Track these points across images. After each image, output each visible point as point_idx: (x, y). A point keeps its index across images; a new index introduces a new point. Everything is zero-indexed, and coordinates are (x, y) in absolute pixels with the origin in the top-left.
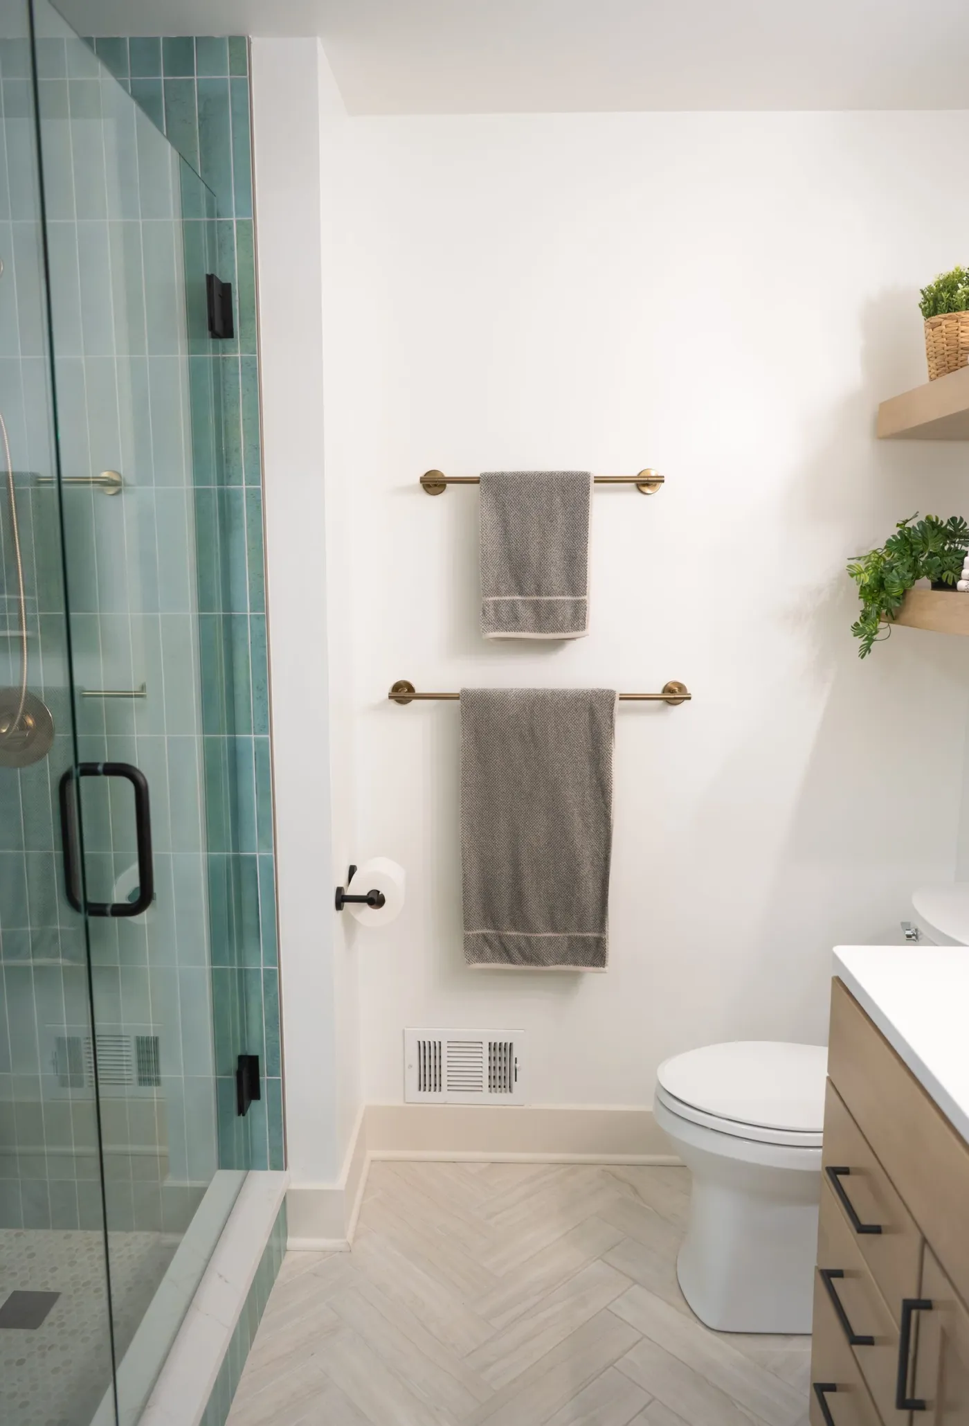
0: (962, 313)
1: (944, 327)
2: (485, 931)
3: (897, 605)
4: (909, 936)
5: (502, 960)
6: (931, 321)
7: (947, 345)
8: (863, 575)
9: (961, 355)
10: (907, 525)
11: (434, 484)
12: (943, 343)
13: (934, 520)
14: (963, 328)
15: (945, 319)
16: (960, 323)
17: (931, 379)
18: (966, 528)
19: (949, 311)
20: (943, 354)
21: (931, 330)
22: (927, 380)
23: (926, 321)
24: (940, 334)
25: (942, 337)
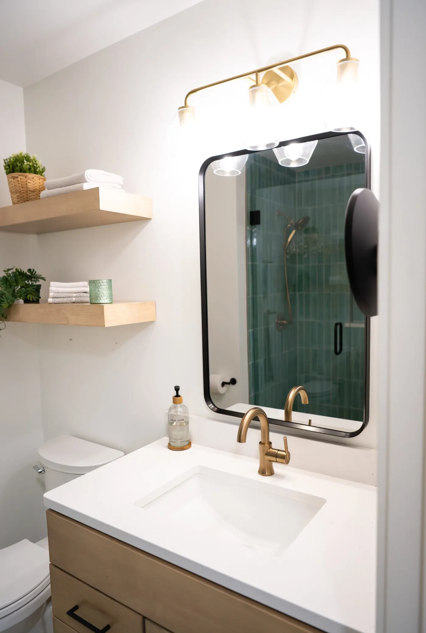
0: (28, 174)
1: (19, 179)
6: (12, 175)
7: (22, 188)
9: (29, 193)
10: (9, 273)
12: (20, 186)
13: (20, 271)
14: (29, 181)
15: (19, 175)
16: (27, 179)
17: (14, 203)
18: (36, 274)
19: (21, 172)
20: (21, 192)
21: (12, 180)
22: (11, 204)
23: (9, 175)
24: (17, 182)
25: (19, 184)
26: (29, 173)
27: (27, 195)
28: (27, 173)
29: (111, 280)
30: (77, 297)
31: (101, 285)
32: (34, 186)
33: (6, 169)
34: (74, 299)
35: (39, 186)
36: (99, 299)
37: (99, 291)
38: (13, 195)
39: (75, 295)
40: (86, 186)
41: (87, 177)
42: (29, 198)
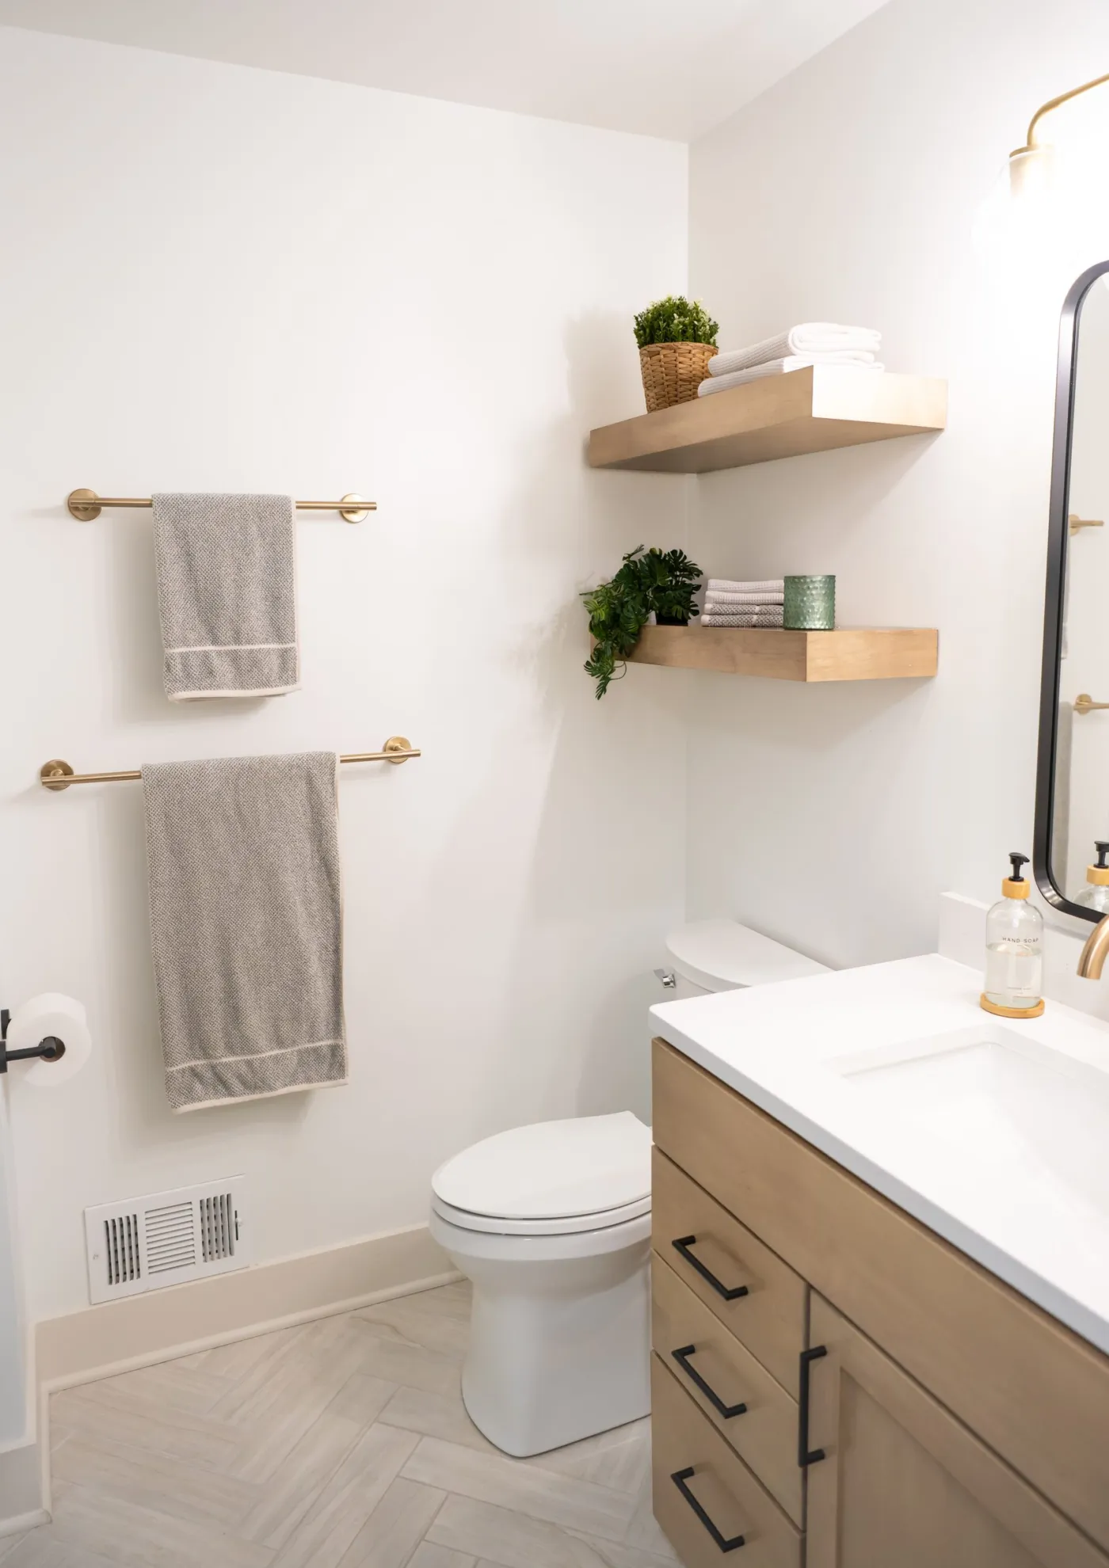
0: (678, 344)
1: (662, 356)
2: (193, 1063)
3: (633, 642)
4: (667, 984)
5: (217, 1095)
6: (649, 349)
7: (667, 375)
8: (599, 611)
9: (681, 386)
10: (632, 559)
11: (85, 508)
12: (662, 372)
13: (658, 553)
14: (681, 359)
15: (663, 348)
16: (677, 354)
17: (650, 409)
18: (686, 561)
19: (666, 341)
20: (663, 384)
21: (649, 358)
22: (646, 412)
23: (643, 348)
24: (658, 363)
25: (661, 366)
26: (683, 340)
27: (676, 390)
28: (678, 341)
29: (834, 577)
30: (761, 614)
31: (809, 588)
32: (691, 369)
33: (638, 336)
34: (755, 617)
35: (701, 369)
36: (802, 619)
37: (802, 601)
38: (648, 392)
39: (757, 609)
40: (789, 365)
41: (793, 342)
42: (680, 395)
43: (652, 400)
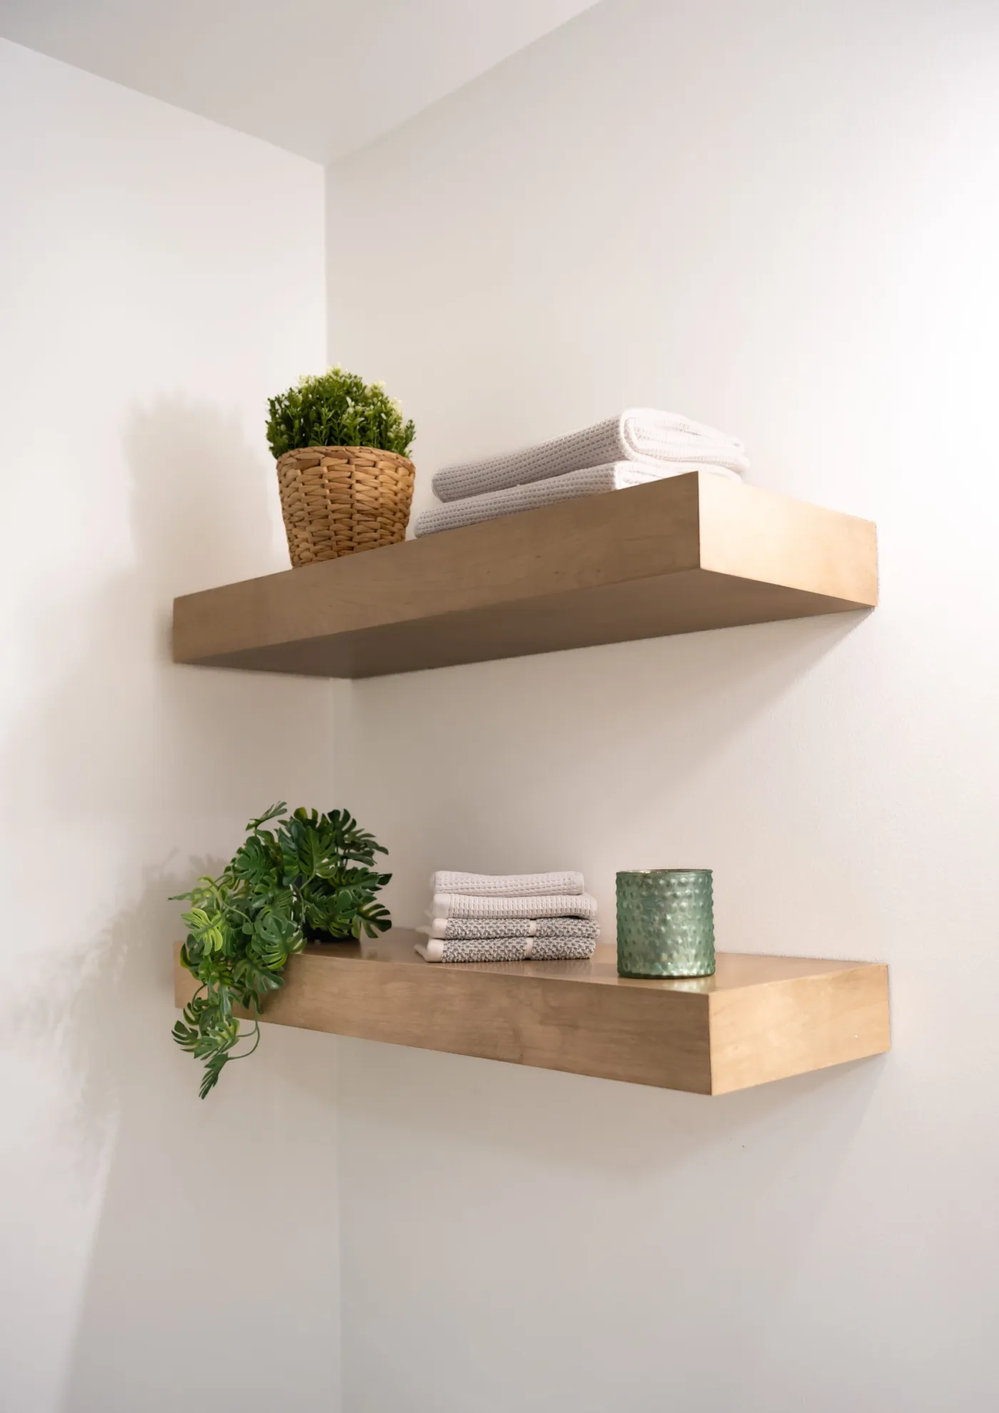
0: (356, 449)
1: (325, 470)
3: (274, 986)
6: (298, 456)
7: (333, 502)
8: (211, 932)
9: (359, 522)
10: (262, 827)
12: (324, 497)
13: (310, 817)
14: (360, 476)
15: (327, 455)
16: (353, 467)
17: (297, 560)
18: (354, 830)
19: (331, 443)
20: (327, 517)
21: (299, 472)
22: (287, 565)
23: (285, 455)
24: (318, 480)
25: (323, 486)
26: (361, 445)
27: (351, 529)
28: (355, 445)
29: (710, 872)
30: (541, 936)
31: (675, 896)
32: (376, 493)
33: (271, 437)
34: (530, 941)
35: (392, 496)
36: (664, 956)
37: (664, 922)
38: (295, 531)
39: (533, 926)
40: (625, 476)
41: (627, 438)
42: (357, 538)
43: (304, 545)
